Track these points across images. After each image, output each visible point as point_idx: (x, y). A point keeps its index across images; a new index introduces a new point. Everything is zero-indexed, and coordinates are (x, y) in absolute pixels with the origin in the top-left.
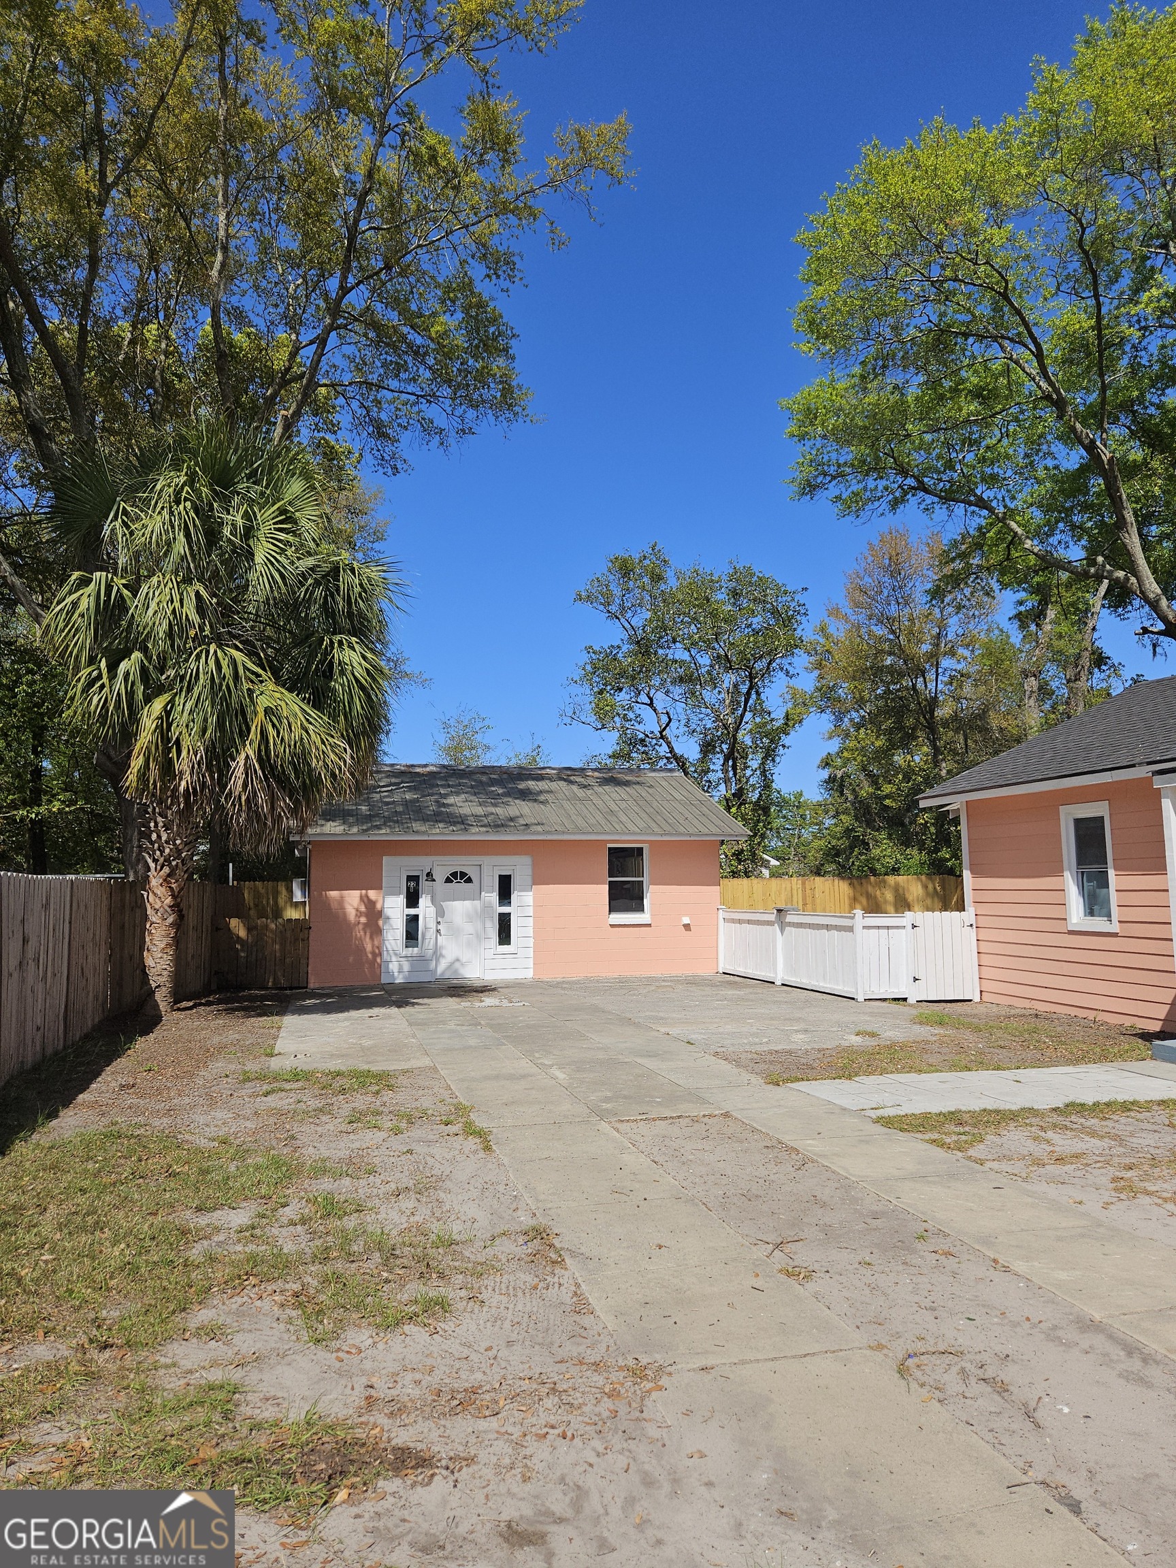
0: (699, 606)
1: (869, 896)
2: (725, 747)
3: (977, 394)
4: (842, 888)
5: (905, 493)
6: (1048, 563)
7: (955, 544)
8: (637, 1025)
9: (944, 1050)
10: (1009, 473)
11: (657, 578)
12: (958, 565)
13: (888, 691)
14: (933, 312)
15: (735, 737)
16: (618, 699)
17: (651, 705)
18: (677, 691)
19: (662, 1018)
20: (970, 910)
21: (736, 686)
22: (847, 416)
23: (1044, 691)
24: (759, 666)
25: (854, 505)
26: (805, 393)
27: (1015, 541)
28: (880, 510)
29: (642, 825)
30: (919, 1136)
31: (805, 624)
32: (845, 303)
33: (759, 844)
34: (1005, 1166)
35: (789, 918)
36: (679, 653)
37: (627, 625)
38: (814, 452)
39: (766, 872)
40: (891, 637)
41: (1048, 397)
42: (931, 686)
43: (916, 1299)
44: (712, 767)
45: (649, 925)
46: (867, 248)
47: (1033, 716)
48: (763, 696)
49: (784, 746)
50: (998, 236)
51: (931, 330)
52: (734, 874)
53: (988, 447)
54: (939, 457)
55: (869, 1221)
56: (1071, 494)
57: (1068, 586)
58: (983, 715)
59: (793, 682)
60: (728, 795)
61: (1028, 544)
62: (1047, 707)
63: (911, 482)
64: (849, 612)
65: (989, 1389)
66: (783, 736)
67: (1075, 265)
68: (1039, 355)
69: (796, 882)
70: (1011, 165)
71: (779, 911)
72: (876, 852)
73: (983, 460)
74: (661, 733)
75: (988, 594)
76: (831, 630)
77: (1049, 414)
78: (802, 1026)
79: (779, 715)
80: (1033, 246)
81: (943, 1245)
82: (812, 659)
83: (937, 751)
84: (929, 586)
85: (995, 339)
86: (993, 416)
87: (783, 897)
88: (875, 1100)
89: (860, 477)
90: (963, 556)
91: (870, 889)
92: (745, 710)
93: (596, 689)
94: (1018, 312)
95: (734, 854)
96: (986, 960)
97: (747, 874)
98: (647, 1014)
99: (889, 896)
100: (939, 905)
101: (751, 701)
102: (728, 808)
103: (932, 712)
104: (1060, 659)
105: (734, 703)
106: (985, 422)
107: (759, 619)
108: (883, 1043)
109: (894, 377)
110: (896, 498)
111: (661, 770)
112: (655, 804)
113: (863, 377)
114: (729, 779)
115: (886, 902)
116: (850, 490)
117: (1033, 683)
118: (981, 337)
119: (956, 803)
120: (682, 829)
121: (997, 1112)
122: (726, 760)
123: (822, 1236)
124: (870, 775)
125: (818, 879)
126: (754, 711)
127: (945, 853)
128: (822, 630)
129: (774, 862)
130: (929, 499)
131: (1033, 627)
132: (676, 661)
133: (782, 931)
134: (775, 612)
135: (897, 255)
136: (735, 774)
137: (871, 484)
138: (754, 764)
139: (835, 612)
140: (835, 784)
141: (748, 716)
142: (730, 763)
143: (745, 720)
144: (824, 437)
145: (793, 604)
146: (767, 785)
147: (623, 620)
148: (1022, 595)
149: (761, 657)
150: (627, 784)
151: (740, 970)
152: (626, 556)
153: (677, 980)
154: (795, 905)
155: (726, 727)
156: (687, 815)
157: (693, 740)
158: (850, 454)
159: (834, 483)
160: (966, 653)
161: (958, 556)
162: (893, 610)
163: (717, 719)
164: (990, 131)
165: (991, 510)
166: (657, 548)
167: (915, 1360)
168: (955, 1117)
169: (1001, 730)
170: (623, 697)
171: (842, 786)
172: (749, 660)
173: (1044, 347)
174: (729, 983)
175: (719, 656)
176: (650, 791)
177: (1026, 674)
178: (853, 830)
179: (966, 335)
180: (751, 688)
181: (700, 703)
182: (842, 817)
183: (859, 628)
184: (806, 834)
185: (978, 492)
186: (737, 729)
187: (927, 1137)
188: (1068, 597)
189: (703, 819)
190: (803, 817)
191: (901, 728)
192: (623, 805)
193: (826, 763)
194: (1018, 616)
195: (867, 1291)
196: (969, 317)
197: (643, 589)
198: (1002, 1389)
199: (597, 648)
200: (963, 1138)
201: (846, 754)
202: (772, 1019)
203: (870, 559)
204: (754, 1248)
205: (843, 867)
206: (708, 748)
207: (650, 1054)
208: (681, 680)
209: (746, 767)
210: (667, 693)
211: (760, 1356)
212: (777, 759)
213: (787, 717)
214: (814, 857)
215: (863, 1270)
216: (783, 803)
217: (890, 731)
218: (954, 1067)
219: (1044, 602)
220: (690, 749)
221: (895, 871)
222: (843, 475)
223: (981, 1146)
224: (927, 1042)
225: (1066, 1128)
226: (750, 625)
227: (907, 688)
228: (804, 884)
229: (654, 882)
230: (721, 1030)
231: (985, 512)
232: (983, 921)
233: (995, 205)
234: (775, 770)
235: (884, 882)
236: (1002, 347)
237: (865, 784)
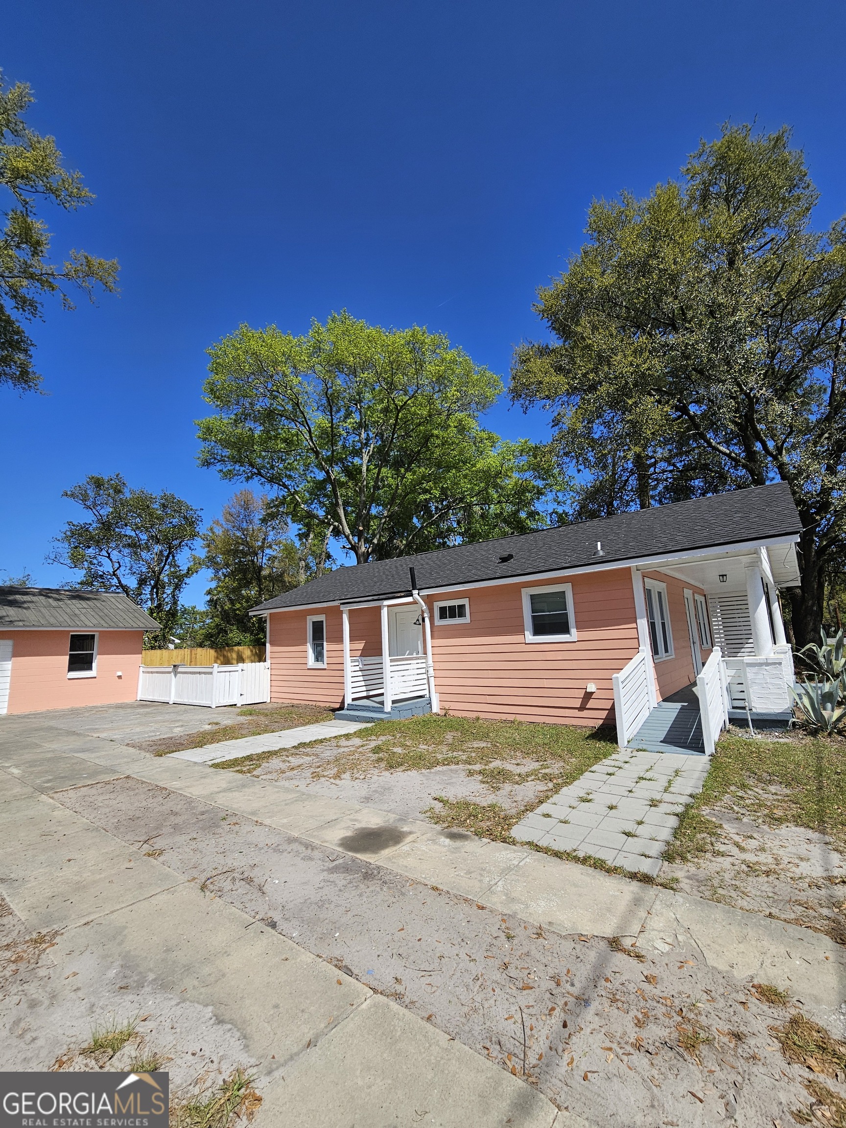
0: (143, 509)
1: (224, 656)
2: (152, 582)
3: (285, 440)
4: (212, 653)
5: (253, 475)
6: (310, 515)
7: (273, 501)
8: (78, 735)
9: (249, 727)
10: (297, 476)
11: (118, 491)
12: (274, 510)
13: (240, 561)
14: (268, 402)
15: (158, 578)
16: (87, 552)
17: (109, 557)
18: (126, 551)
19: (96, 729)
20: (268, 661)
21: (161, 552)
22: (227, 435)
23: (307, 567)
24: (175, 542)
25: (228, 475)
26: (207, 420)
27: (297, 504)
28: (241, 480)
29: (95, 622)
30: (231, 769)
31: (201, 526)
32: (228, 386)
33: (168, 632)
34: (269, 776)
35: (180, 670)
36: (129, 531)
37: (96, 513)
38: (210, 448)
39: (171, 646)
40: (243, 537)
41: (312, 449)
42: (260, 560)
43: (216, 850)
44: (144, 592)
45: (95, 677)
46: (240, 366)
47: (302, 577)
48: (176, 558)
49: (186, 584)
50: (295, 381)
51: (266, 410)
52: (153, 648)
53: (289, 464)
54: (268, 463)
55: (199, 817)
56: (319, 490)
57: (317, 526)
58: (282, 575)
59: (194, 552)
60: (152, 607)
61: (302, 506)
62: (308, 574)
63: (255, 470)
64: (224, 523)
65: (244, 883)
66: (185, 579)
67: (324, 401)
68: (310, 432)
69: (187, 651)
70: (302, 355)
71: (175, 666)
72: (231, 635)
73: (286, 468)
74: (114, 572)
75: (285, 524)
76: (215, 530)
77: (313, 456)
78: (180, 724)
79: (184, 569)
80: (310, 389)
81: (234, 820)
82: (205, 542)
83: (261, 590)
84: (261, 517)
85: (293, 420)
86: (291, 451)
87: (179, 659)
88: (213, 755)
89: (232, 463)
90: (276, 506)
91: (225, 653)
92: (165, 564)
93: (72, 546)
94: (302, 413)
95: (153, 638)
96: (274, 683)
97: (160, 648)
98: (87, 727)
99: (234, 656)
100: (257, 659)
101: (169, 560)
102: (151, 614)
103: (260, 572)
104: (313, 553)
105: (160, 561)
106: (287, 453)
107: (176, 520)
108: (221, 727)
109: (250, 424)
110: (248, 477)
111: (113, 592)
112: (105, 611)
113: (235, 421)
114: (153, 598)
115: (232, 659)
116: (227, 468)
117: (303, 563)
118: (287, 418)
119: (266, 614)
120: (121, 625)
121: (269, 752)
122: (153, 588)
123: (172, 830)
124: (230, 600)
125: (199, 650)
126: (171, 565)
127: (261, 636)
128: (211, 529)
129: (177, 641)
130: (263, 480)
131: (304, 540)
132: (127, 536)
133: (175, 676)
134: (185, 518)
135: (253, 373)
136: (157, 596)
137: (237, 468)
138: (169, 592)
139: (217, 522)
140: (212, 603)
141: (167, 567)
142: (155, 590)
143: (165, 569)
144: (216, 442)
145: (195, 516)
146: (175, 603)
147: (94, 510)
148: (301, 526)
149: (176, 539)
150: (88, 599)
151: (150, 698)
152: (99, 477)
153: (110, 707)
154: (186, 663)
155: (154, 572)
156: (125, 617)
157: (133, 577)
158: (227, 452)
159: (219, 463)
160: (277, 548)
161: (274, 506)
162: (244, 525)
163: (149, 567)
164: (294, 339)
165: (289, 489)
166: (119, 476)
167: (211, 880)
168: (249, 758)
169: (289, 582)
170: (91, 551)
171: (216, 604)
172: (169, 540)
173: (312, 429)
174: (143, 705)
175: (152, 536)
176: (103, 603)
177: (300, 559)
178: (220, 625)
179: (282, 416)
180: (169, 553)
181: (139, 558)
182: (215, 619)
183: (228, 531)
184: (196, 627)
185: (284, 481)
186: (160, 573)
187: (235, 769)
188: (318, 530)
189: (134, 619)
190: (195, 619)
191: (245, 579)
192: (84, 611)
193: (209, 593)
194: (299, 535)
195: (192, 852)
196: (283, 409)
197: (109, 495)
198: (249, 881)
199: (76, 523)
200: (252, 766)
201: (219, 589)
202: (164, 722)
203: (235, 501)
204: (131, 846)
205: (214, 643)
206: (142, 582)
207: (83, 751)
208: (129, 545)
209: (164, 593)
210: (120, 552)
211: (123, 905)
212: (182, 590)
213: (189, 569)
214: (200, 638)
215: (191, 843)
216: (185, 612)
217: (240, 579)
218: (254, 734)
219: (309, 531)
220: (132, 582)
221: (239, 644)
222: (224, 461)
223: (260, 769)
224: (243, 724)
225: (297, 754)
226: (171, 523)
227: (249, 561)
228: (191, 652)
229: (99, 654)
230: (133, 731)
231: (286, 490)
232: (274, 666)
233: (295, 368)
234: (180, 595)
235: (233, 649)
236: (296, 426)
237: (228, 603)
